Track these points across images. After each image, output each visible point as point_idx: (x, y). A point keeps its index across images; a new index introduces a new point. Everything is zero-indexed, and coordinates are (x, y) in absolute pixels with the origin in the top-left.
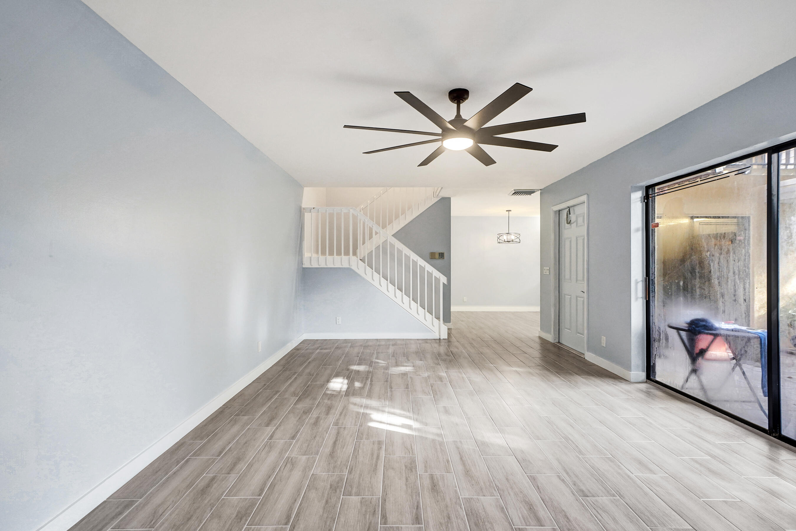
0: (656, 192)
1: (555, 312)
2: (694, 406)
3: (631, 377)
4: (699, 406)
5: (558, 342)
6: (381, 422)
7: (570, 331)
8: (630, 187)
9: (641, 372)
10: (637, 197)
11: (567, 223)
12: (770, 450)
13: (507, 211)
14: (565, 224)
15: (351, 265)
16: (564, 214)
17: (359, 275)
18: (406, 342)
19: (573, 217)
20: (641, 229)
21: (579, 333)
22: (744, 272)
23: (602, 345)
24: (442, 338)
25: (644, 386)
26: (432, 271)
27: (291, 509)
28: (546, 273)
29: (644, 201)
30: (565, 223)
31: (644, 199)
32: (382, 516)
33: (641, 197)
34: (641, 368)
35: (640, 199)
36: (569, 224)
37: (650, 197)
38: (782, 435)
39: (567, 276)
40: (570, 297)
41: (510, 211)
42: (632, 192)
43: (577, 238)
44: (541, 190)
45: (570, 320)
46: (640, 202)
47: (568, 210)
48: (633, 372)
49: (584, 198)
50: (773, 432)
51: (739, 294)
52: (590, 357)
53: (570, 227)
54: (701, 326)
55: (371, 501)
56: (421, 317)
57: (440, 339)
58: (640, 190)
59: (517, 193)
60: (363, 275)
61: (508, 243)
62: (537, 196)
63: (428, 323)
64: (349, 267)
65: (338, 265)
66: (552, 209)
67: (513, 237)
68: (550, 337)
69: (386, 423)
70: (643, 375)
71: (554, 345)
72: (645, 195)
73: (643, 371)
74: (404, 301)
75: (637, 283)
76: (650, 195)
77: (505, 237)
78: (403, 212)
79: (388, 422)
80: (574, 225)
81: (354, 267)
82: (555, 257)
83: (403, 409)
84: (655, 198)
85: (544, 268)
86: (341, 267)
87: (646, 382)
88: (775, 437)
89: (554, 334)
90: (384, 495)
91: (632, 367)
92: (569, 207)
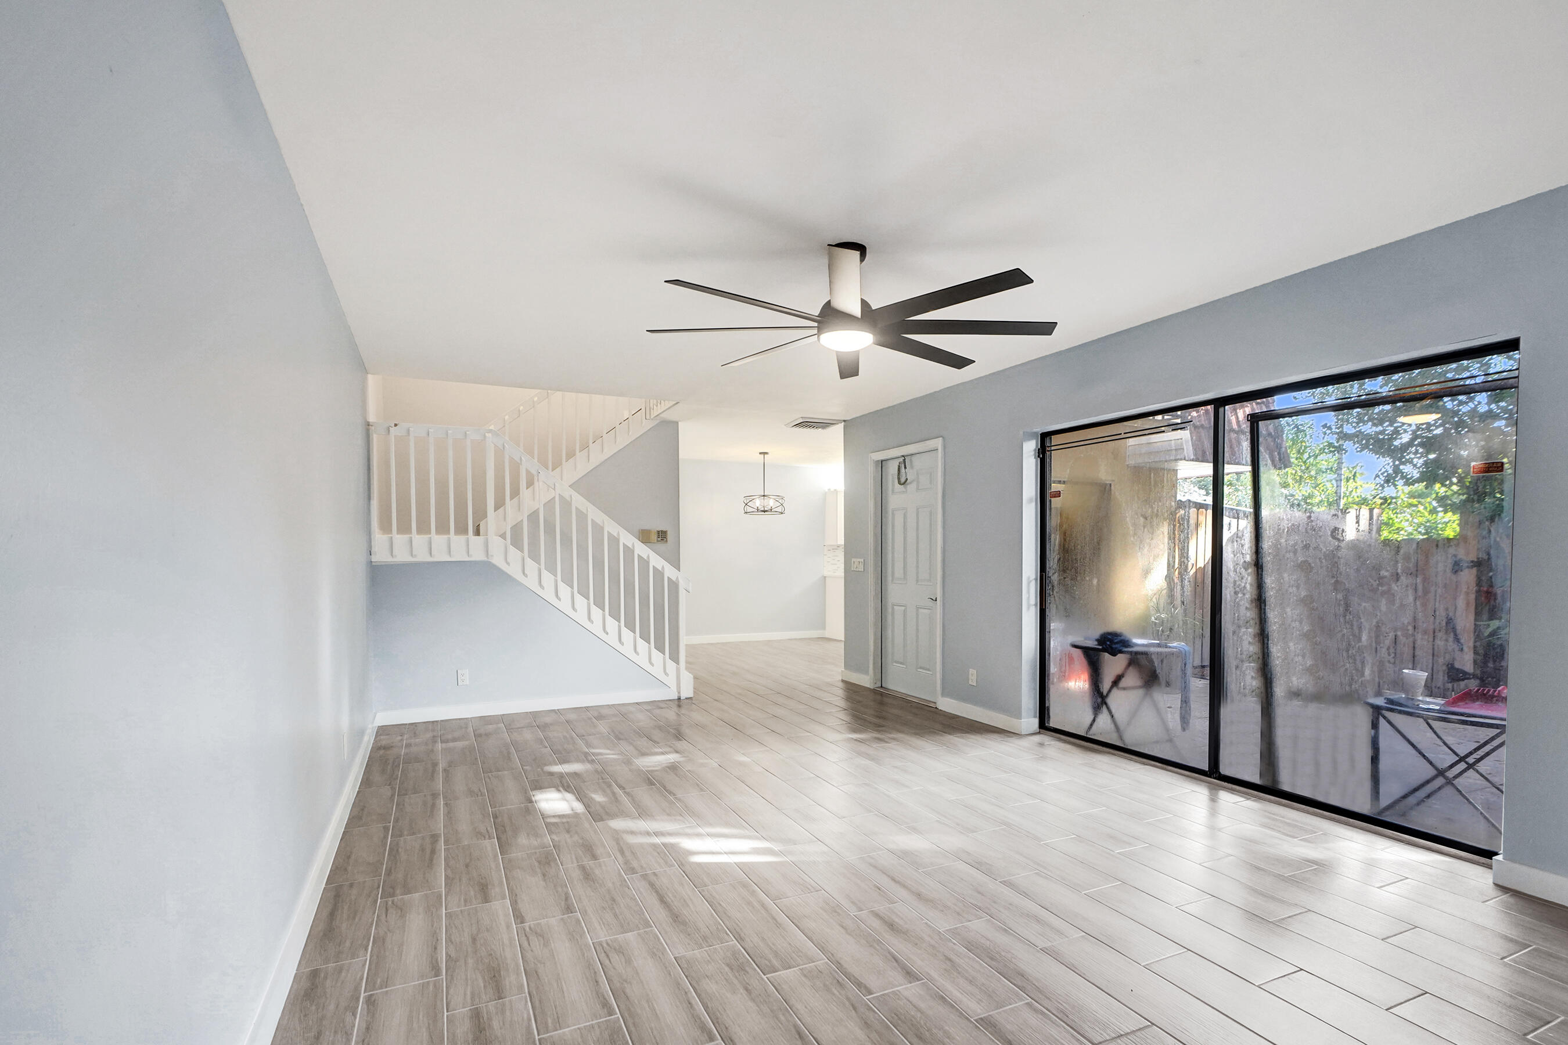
0: (1052, 445)
1: (875, 634)
2: (1108, 755)
3: (1023, 727)
4: (1119, 756)
5: (880, 686)
6: (713, 853)
7: (905, 667)
8: (1021, 433)
9: (1034, 719)
10: (1030, 447)
11: (899, 483)
12: (1210, 792)
13: (760, 453)
14: (893, 485)
15: (492, 556)
16: (892, 468)
17: (509, 578)
18: (621, 712)
19: (910, 474)
20: (1034, 500)
21: (921, 668)
22: (1183, 564)
23: (970, 683)
24: (683, 696)
25: (1037, 738)
26: (663, 567)
27: (696, 1018)
28: (857, 567)
29: (1038, 457)
30: (893, 482)
31: (1038, 453)
32: (855, 984)
33: (1035, 450)
34: (1032, 714)
35: (1033, 453)
36: (903, 486)
37: (1048, 451)
38: (1221, 774)
39: (899, 572)
40: (903, 608)
41: (767, 453)
42: (1025, 441)
43: (918, 509)
44: (844, 421)
45: (905, 646)
46: (1034, 457)
47: (901, 459)
48: (1024, 719)
49: (938, 443)
50: (1214, 773)
51: (1175, 594)
52: (947, 705)
53: (904, 490)
54: (1117, 643)
55: (819, 971)
56: (642, 660)
57: (679, 699)
58: (1032, 439)
59: (806, 424)
60: (518, 576)
61: (763, 513)
62: (839, 430)
63: (657, 671)
64: (486, 559)
65: (459, 555)
66: (871, 458)
67: (771, 503)
68: (866, 680)
69: (722, 853)
70: (1035, 722)
71: (874, 691)
72: (1039, 447)
73: (1035, 717)
74: (608, 629)
75: (1029, 583)
76: (1048, 447)
77: (758, 503)
78: (585, 447)
79: (726, 850)
80: (911, 487)
81: (498, 560)
82: (876, 542)
83: (727, 824)
84: (1051, 453)
85: (853, 560)
86: (467, 559)
87: (1039, 733)
88: (1215, 778)
89: (875, 673)
90: (830, 957)
91: (1024, 713)
92: (903, 456)
